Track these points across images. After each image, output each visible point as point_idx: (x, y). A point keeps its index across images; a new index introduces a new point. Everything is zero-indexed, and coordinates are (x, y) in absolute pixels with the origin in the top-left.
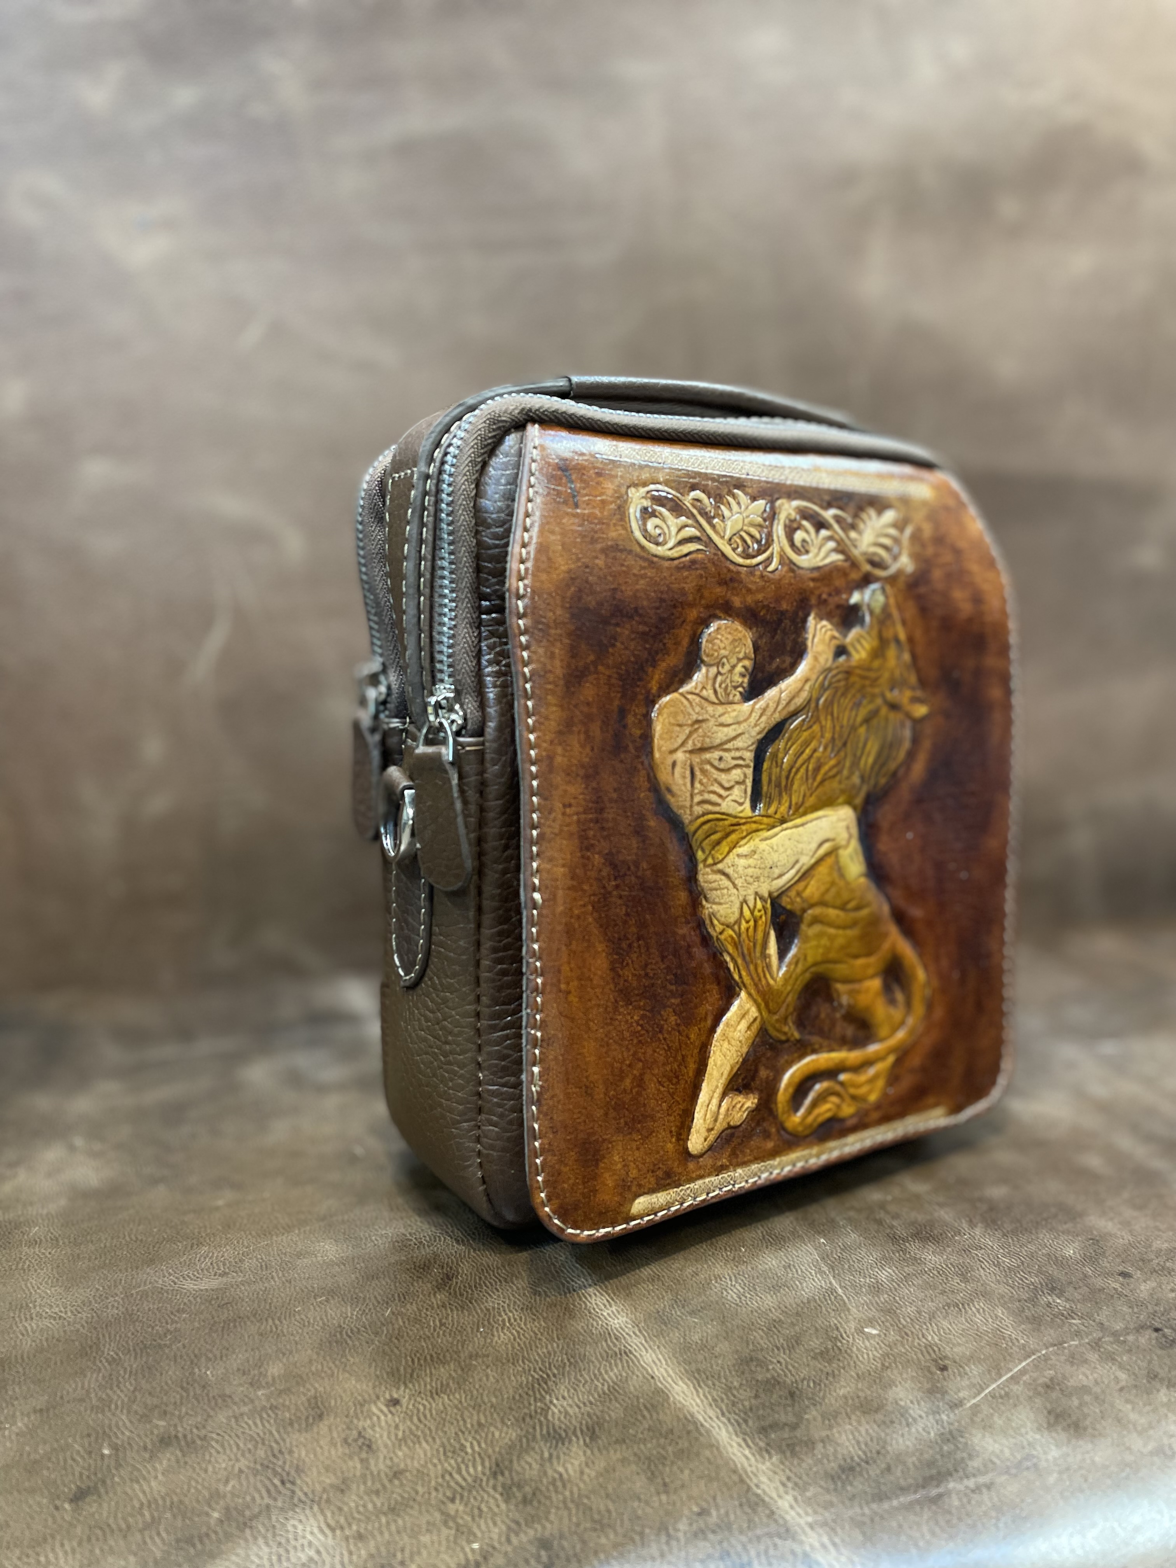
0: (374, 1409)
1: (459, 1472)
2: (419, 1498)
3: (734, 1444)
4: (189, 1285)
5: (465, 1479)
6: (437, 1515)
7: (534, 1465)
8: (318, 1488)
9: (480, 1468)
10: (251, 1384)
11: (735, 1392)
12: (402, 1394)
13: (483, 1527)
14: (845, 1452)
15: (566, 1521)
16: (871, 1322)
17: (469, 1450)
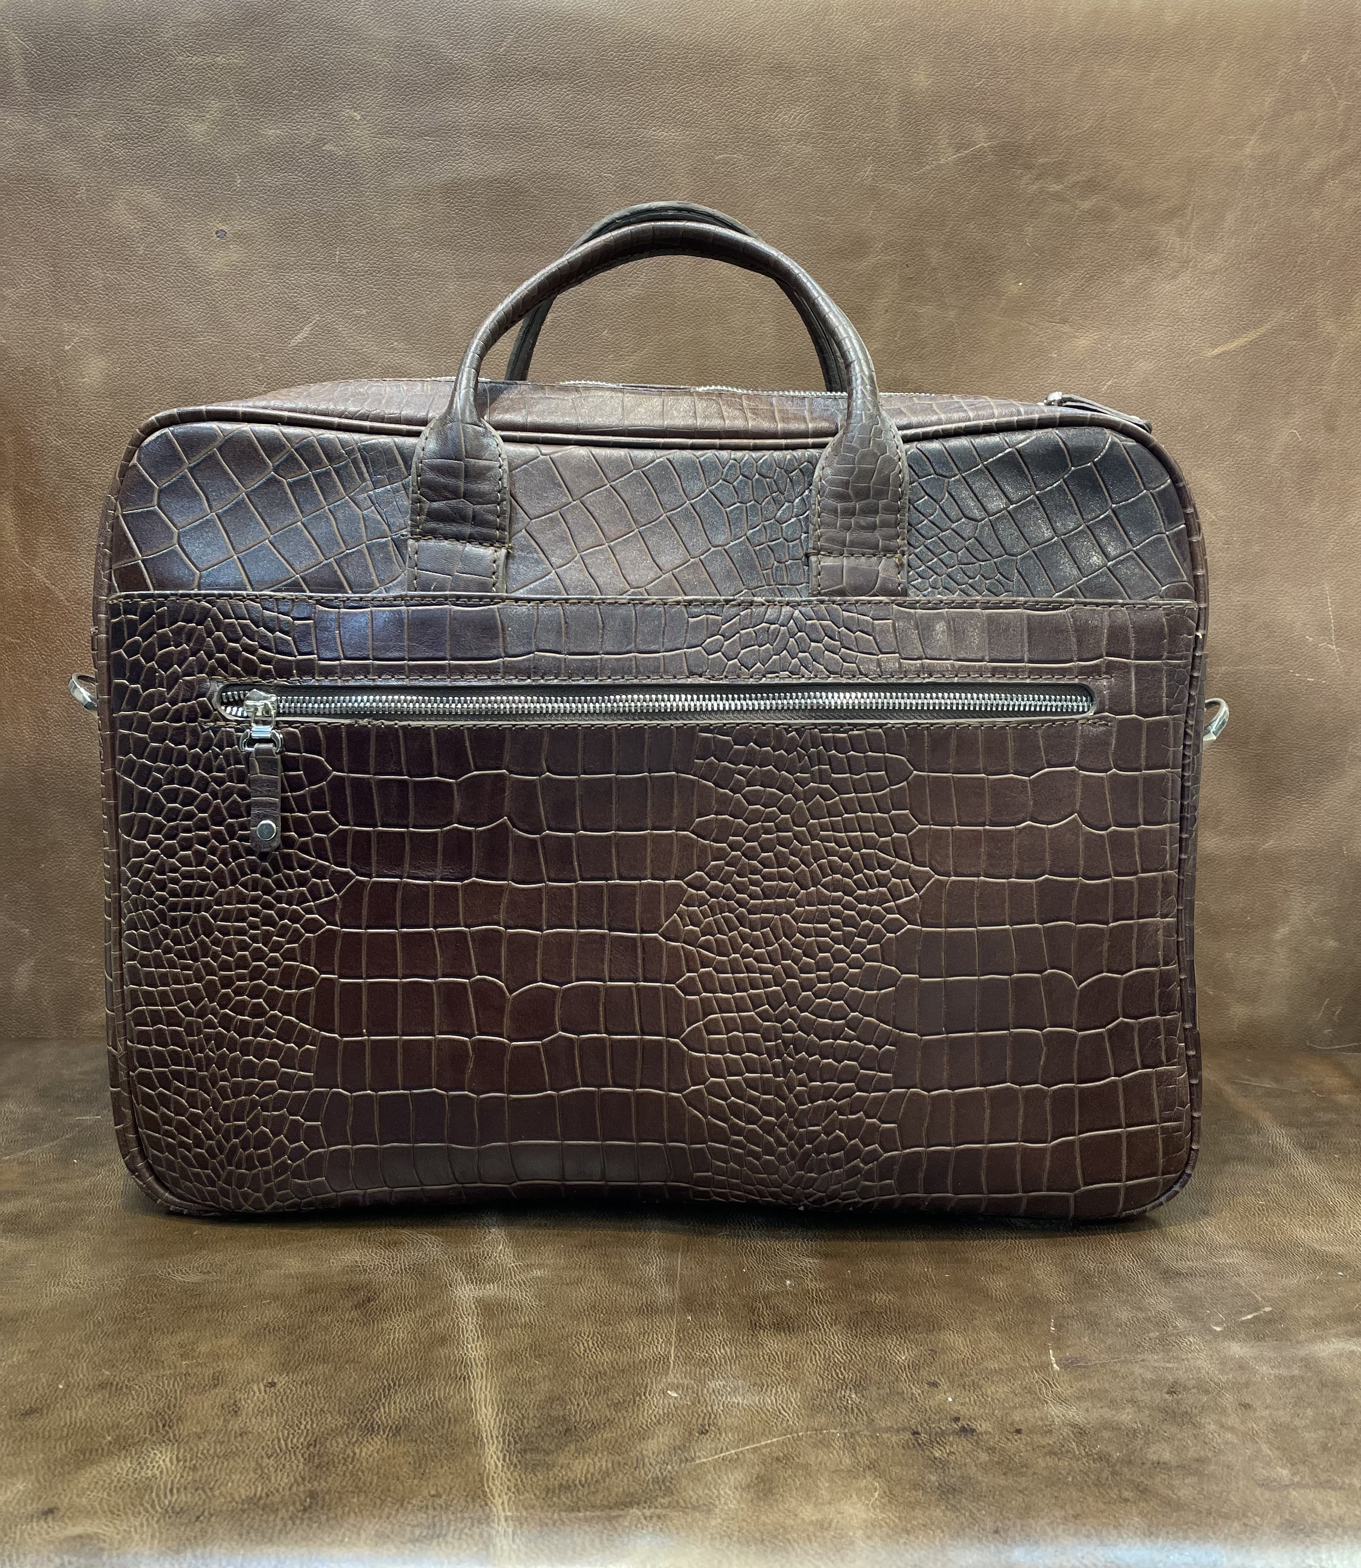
0: (255, 1388)
1: (285, 1441)
2: (247, 1452)
3: (495, 1456)
4: (178, 1278)
5: (286, 1445)
6: (253, 1464)
7: (341, 1445)
8: (186, 1433)
9: (302, 1440)
10: (182, 1356)
11: (525, 1421)
12: (282, 1381)
13: (279, 1478)
14: (572, 1477)
15: (337, 1484)
16: (676, 1388)
17: (302, 1427)
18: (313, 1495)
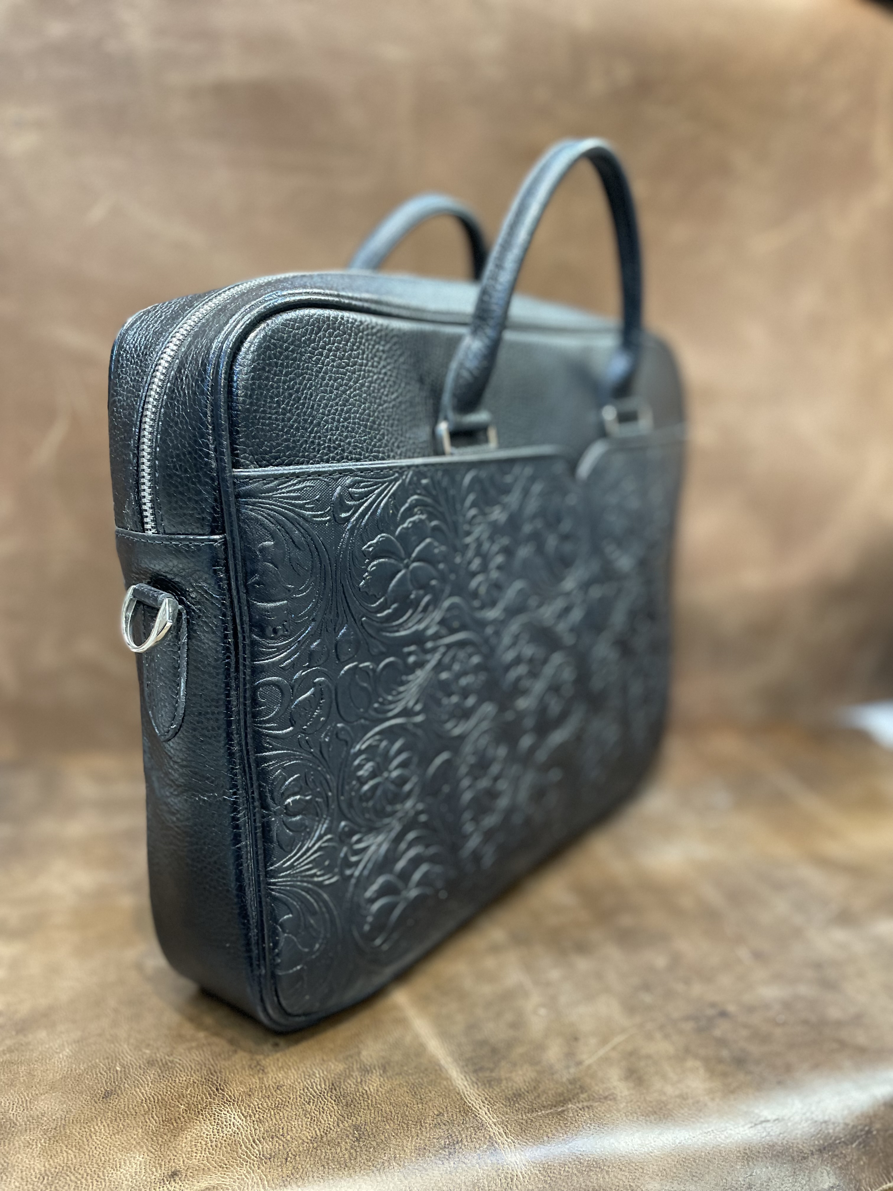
1: (312, 1087)
3: (460, 1079)
5: (315, 1092)
6: (300, 1110)
7: (353, 1086)
8: (237, 1093)
9: (323, 1086)
11: (462, 1048)
13: (325, 1119)
14: (517, 1086)
15: (368, 1116)
17: (318, 1076)
18: (356, 1128)
